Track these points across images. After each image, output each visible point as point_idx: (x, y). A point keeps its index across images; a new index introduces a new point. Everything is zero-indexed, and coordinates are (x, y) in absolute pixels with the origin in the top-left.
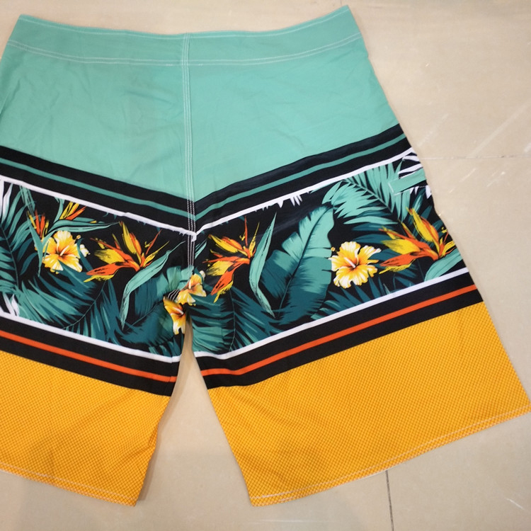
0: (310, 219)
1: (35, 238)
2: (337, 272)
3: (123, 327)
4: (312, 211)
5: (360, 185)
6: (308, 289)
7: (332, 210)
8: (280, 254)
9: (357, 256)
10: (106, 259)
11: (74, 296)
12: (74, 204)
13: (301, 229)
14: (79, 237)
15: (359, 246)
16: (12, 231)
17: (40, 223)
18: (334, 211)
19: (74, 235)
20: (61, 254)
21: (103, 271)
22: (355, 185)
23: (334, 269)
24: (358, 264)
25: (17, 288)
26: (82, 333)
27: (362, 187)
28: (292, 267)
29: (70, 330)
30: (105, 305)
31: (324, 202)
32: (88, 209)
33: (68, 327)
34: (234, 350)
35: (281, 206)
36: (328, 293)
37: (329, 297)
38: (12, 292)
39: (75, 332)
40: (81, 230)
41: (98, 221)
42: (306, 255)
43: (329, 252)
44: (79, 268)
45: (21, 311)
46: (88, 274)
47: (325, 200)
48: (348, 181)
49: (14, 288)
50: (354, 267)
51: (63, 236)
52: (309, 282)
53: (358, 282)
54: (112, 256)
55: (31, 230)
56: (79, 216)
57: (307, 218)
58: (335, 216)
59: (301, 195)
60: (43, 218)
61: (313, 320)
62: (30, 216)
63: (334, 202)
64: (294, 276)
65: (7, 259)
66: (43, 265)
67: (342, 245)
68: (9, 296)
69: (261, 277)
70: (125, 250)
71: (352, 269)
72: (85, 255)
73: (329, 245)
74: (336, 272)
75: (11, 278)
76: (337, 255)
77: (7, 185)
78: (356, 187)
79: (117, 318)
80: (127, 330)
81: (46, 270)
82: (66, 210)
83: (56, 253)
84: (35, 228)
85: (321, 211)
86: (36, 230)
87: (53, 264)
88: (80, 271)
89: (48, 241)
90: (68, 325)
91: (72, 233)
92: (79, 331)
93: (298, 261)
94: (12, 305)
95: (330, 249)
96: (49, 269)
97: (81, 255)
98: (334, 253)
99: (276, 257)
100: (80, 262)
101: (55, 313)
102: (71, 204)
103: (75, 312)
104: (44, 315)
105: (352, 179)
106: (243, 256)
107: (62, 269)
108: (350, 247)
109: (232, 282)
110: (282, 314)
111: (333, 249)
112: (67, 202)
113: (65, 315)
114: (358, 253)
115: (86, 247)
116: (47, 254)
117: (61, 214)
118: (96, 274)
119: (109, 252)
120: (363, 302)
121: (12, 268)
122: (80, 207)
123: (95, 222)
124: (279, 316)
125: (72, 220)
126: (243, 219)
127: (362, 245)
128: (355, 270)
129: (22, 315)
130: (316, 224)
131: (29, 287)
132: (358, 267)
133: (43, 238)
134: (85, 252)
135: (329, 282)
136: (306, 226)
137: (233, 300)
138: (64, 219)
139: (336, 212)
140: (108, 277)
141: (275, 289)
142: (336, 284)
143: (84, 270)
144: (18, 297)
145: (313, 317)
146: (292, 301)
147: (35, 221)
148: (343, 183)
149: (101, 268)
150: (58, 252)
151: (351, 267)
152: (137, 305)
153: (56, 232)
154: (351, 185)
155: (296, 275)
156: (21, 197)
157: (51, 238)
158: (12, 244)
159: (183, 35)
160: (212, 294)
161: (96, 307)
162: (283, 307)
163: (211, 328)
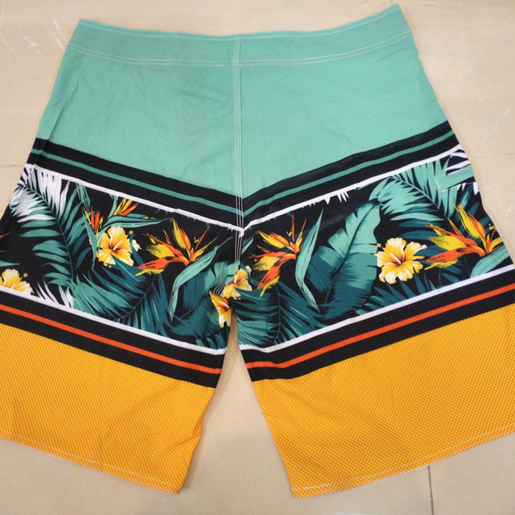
0: (356, 216)
1: (90, 233)
2: (383, 268)
3: (172, 319)
4: (359, 207)
5: (407, 182)
6: (353, 284)
7: (378, 206)
8: (326, 250)
9: (402, 252)
10: (157, 254)
11: (125, 290)
12: (127, 200)
13: (348, 225)
14: (131, 232)
15: (405, 242)
16: (68, 227)
17: (95, 219)
18: (381, 207)
19: (127, 230)
20: (114, 249)
21: (154, 265)
22: (402, 181)
23: (379, 265)
24: (403, 260)
25: (72, 281)
26: (132, 325)
27: (409, 184)
28: (337, 263)
29: (121, 322)
30: (155, 298)
31: (371, 198)
32: (141, 205)
33: (119, 320)
34: (279, 343)
35: (328, 202)
36: (373, 289)
37: (374, 293)
38: (68, 285)
39: (126, 324)
40: (133, 225)
41: (150, 217)
42: (352, 251)
43: (375, 248)
44: (130, 263)
45: (75, 303)
46: (139, 268)
47: (372, 197)
48: (395, 178)
49: (69, 281)
50: (400, 262)
51: (116, 231)
52: (355, 278)
53: (403, 278)
54: (163, 251)
55: (86, 226)
56: (132, 212)
57: (353, 215)
58: (382, 212)
59: (348, 192)
60: (98, 214)
61: (358, 315)
62: (86, 212)
63: (381, 199)
64: (339, 272)
65: (63, 253)
66: (97, 259)
67: (388, 241)
68: (65, 288)
69: (307, 273)
70: (175, 245)
71: (397, 265)
72: (137, 250)
73: (374, 241)
74: (381, 268)
75: (67, 272)
76: (383, 251)
77: (64, 182)
78: (403, 184)
79: (166, 310)
80: (175, 323)
81: (99, 264)
82: (119, 207)
83: (110, 248)
84: (90, 223)
85: (368, 207)
86: (91, 225)
87: (106, 258)
88: (132, 265)
89: (102, 236)
90: (119, 317)
91: (125, 229)
92: (129, 322)
93: (344, 257)
94: (67, 297)
95: (376, 245)
96: (102, 263)
97: (133, 249)
98: (380, 249)
99: (322, 252)
100: (132, 257)
101: (107, 305)
102: (124, 201)
103: (126, 305)
104: (97, 307)
105: (399, 177)
106: (290, 252)
107: (114, 263)
108: (396, 244)
109: (278, 277)
110: (327, 308)
111: (379, 245)
112: (120, 199)
113: (116, 308)
114: (404, 249)
115: (137, 242)
116: (101, 249)
117: (115, 210)
118: (146, 269)
119: (159, 246)
120: (407, 298)
121: (67, 262)
122: (133, 203)
123: (147, 218)
124: (323, 311)
125: (125, 216)
126: (290, 215)
127: (408, 241)
128: (400, 267)
129: (76, 307)
130: (363, 220)
131: (83, 280)
132: (404, 263)
133: (98, 234)
134: (137, 247)
135: (374, 278)
136: (352, 223)
137: (279, 294)
138: (118, 215)
139: (383, 208)
140: (158, 271)
141: (320, 285)
142: (382, 279)
143: (136, 264)
144: (72, 289)
145: (358, 312)
146: (337, 297)
147: (90, 217)
148: (390, 180)
149: (152, 262)
150: (111, 247)
151: (397, 263)
152: (186, 299)
153: (110, 228)
154: (398, 181)
155: (341, 271)
156: (77, 194)
157: (105, 234)
158: (68, 239)
159: (235, 36)
160: (259, 288)
161: (146, 300)
162: (328, 302)
163: (256, 322)
